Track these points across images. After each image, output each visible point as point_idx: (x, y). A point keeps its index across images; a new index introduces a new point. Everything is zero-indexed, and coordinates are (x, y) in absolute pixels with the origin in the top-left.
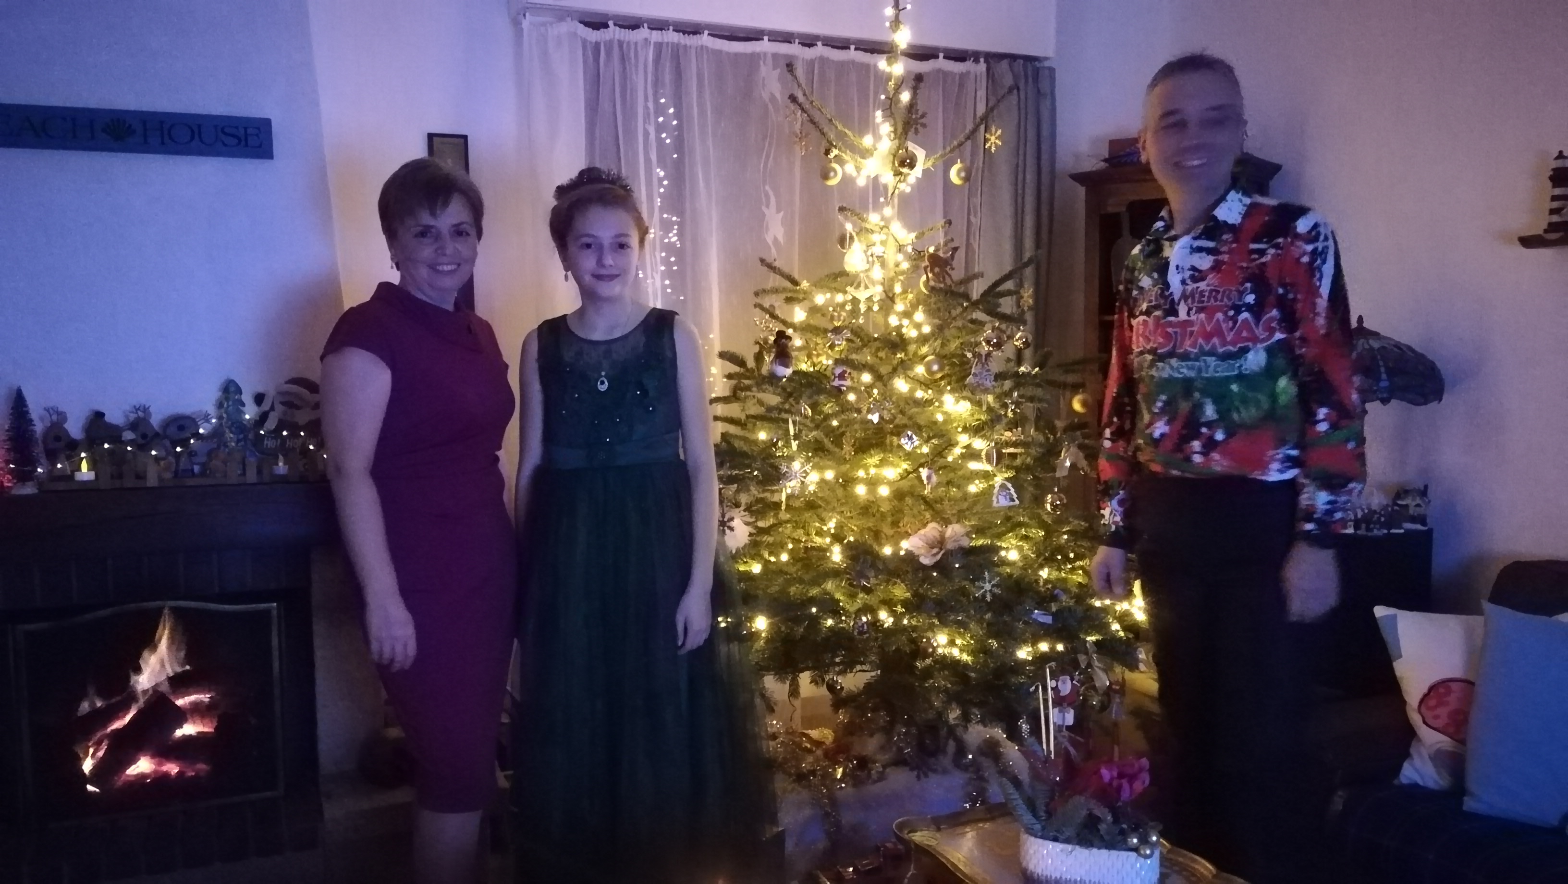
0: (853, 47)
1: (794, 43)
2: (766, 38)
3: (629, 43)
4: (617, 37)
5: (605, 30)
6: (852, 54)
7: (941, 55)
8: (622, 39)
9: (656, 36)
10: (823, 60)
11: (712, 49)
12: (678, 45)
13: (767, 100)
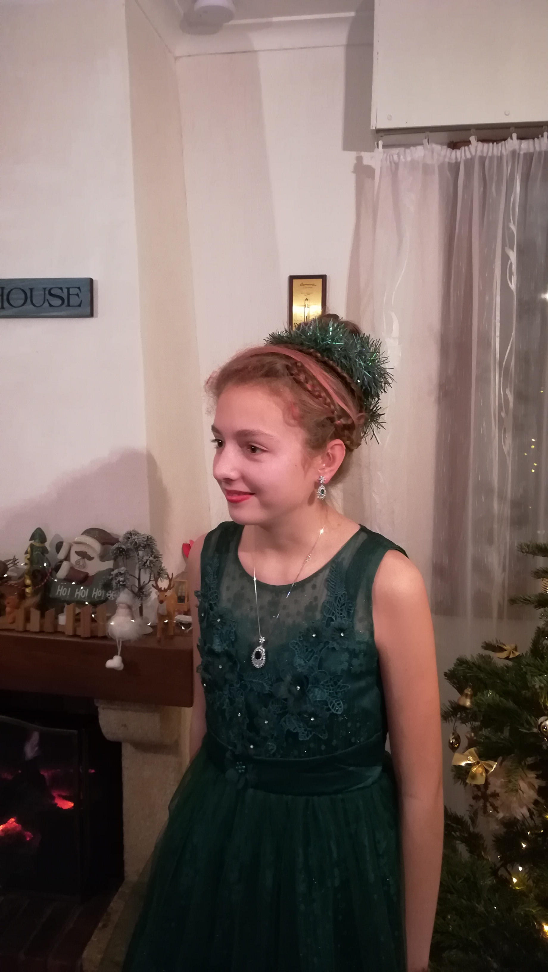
3: (492, 157)
4: (479, 153)
5: (466, 148)
8: (485, 155)
9: (526, 146)
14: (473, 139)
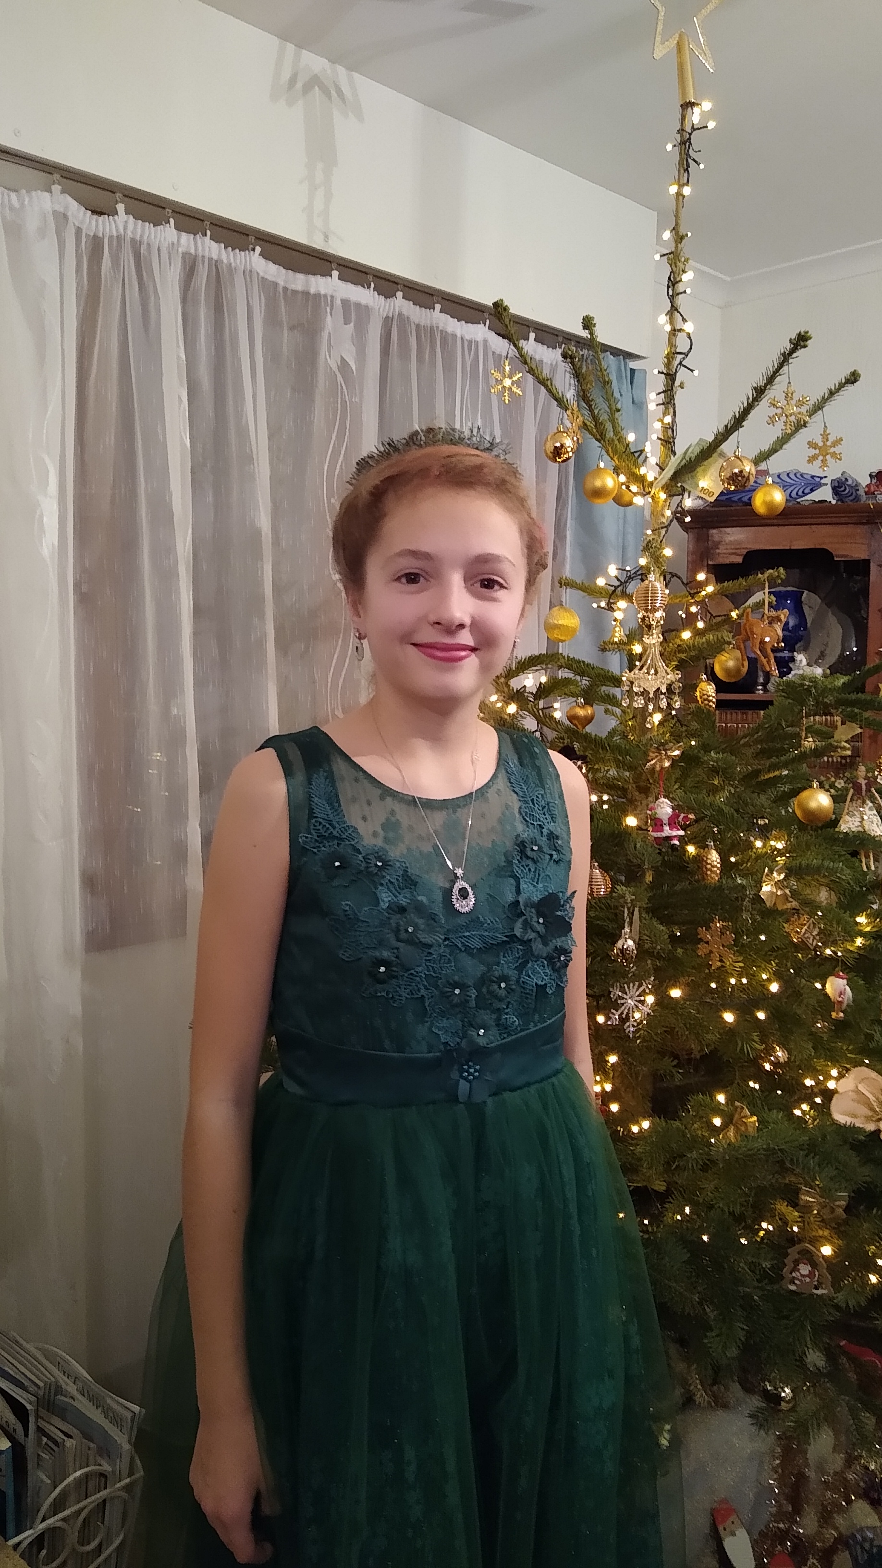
0: (438, 307)
1: (369, 287)
2: (335, 274)
3: (149, 244)
4: (130, 234)
5: (112, 219)
6: (438, 318)
7: (532, 336)
8: (138, 238)
9: (186, 241)
10: (403, 319)
11: (263, 278)
12: (216, 261)
13: (335, 368)
14: (121, 207)
